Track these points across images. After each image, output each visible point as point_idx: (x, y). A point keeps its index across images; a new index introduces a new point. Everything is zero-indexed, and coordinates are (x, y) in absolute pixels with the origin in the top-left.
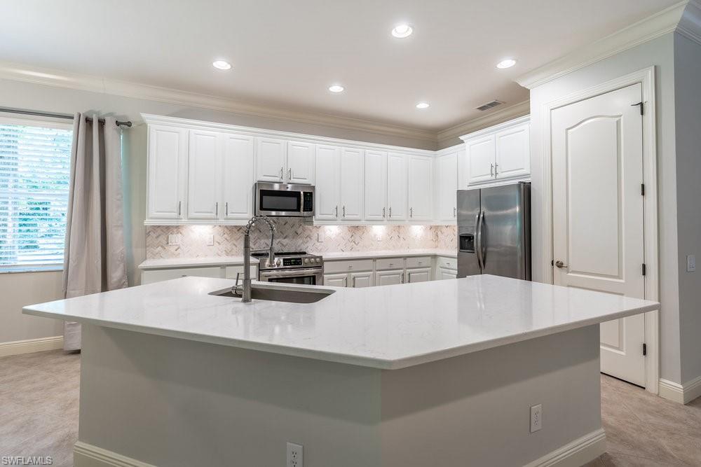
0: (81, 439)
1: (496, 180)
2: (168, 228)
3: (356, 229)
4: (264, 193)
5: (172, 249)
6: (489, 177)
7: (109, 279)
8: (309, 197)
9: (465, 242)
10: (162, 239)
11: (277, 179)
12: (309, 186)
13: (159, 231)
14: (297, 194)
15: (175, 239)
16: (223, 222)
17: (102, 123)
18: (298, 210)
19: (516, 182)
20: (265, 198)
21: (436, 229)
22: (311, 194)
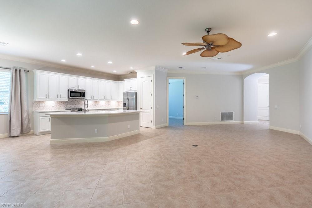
0: (51, 139)
1: (131, 91)
2: (40, 101)
3: (96, 102)
4: (71, 92)
5: (41, 108)
6: (130, 90)
7: (23, 116)
8: (84, 93)
9: (125, 105)
10: (38, 105)
11: (75, 88)
12: (83, 90)
13: (37, 103)
14: (81, 93)
15: (42, 105)
16: (59, 100)
17: (20, 71)
18: (81, 97)
19: (134, 91)
20: (72, 94)
21: (119, 102)
22: (84, 92)
